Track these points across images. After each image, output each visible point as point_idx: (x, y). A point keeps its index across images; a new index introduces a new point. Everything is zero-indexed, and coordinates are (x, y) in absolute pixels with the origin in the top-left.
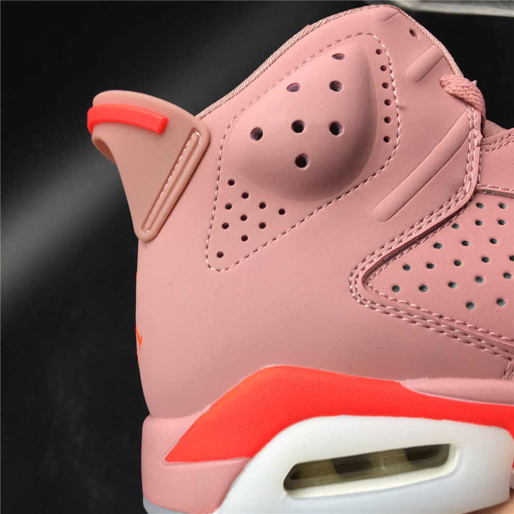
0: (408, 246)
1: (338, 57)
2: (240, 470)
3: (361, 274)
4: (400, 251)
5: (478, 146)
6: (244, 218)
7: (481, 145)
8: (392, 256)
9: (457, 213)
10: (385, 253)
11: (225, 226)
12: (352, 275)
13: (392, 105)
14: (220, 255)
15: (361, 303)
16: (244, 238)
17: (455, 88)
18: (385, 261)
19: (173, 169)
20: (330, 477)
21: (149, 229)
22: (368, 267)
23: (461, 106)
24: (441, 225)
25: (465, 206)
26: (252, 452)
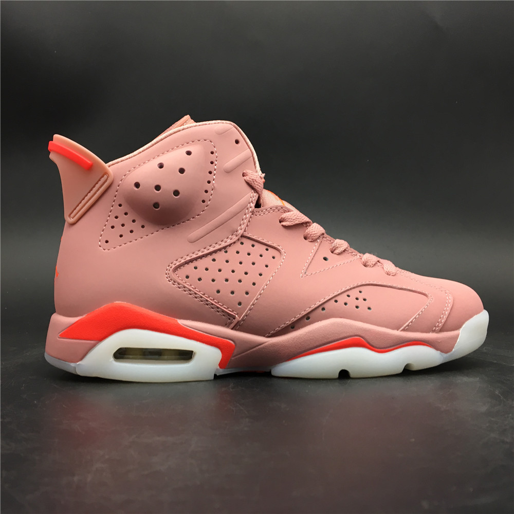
0: (201, 257)
1: (189, 153)
2: (94, 346)
3: (174, 266)
4: (196, 259)
5: (251, 212)
6: (123, 225)
7: (253, 212)
8: (191, 261)
9: (230, 245)
10: (188, 258)
11: (113, 227)
12: (169, 266)
13: (211, 184)
14: (107, 242)
15: (169, 281)
16: (121, 236)
17: (248, 179)
18: (187, 263)
19: (91, 190)
20: (139, 357)
21: (73, 218)
22: (178, 264)
23: (248, 189)
24: (220, 250)
25: (234, 243)
26: (101, 339)
